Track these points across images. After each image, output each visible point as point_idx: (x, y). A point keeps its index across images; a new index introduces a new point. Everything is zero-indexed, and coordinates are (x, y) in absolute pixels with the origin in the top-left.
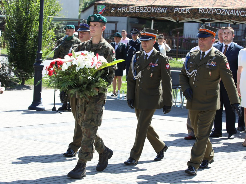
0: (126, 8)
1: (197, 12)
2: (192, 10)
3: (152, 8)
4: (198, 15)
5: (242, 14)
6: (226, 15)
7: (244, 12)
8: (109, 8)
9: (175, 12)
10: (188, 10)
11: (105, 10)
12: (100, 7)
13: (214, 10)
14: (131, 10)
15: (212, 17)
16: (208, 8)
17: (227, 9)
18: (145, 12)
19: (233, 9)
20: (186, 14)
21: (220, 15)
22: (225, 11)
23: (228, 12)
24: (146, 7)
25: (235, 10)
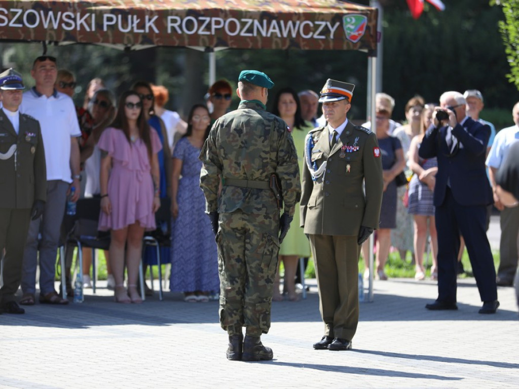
5: (306, 33)
22: (253, 24)
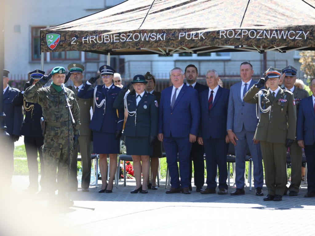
0: (96, 36)
1: (217, 37)
2: (209, 34)
3: (141, 34)
4: (219, 41)
6: (265, 39)
7: (294, 33)
8: (67, 37)
9: (179, 39)
10: (201, 34)
11: (60, 41)
12: (51, 37)
13: (245, 32)
14: (106, 39)
15: (242, 43)
16: (234, 30)
17: (265, 30)
18: (129, 42)
19: (276, 29)
20: (198, 41)
21: (255, 39)
23: (268, 35)
24: (131, 33)
25: (279, 30)
